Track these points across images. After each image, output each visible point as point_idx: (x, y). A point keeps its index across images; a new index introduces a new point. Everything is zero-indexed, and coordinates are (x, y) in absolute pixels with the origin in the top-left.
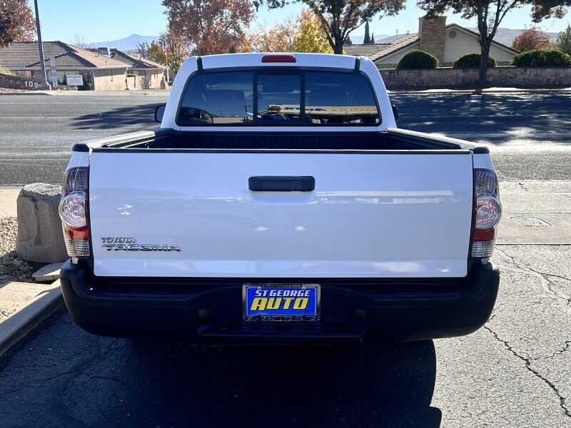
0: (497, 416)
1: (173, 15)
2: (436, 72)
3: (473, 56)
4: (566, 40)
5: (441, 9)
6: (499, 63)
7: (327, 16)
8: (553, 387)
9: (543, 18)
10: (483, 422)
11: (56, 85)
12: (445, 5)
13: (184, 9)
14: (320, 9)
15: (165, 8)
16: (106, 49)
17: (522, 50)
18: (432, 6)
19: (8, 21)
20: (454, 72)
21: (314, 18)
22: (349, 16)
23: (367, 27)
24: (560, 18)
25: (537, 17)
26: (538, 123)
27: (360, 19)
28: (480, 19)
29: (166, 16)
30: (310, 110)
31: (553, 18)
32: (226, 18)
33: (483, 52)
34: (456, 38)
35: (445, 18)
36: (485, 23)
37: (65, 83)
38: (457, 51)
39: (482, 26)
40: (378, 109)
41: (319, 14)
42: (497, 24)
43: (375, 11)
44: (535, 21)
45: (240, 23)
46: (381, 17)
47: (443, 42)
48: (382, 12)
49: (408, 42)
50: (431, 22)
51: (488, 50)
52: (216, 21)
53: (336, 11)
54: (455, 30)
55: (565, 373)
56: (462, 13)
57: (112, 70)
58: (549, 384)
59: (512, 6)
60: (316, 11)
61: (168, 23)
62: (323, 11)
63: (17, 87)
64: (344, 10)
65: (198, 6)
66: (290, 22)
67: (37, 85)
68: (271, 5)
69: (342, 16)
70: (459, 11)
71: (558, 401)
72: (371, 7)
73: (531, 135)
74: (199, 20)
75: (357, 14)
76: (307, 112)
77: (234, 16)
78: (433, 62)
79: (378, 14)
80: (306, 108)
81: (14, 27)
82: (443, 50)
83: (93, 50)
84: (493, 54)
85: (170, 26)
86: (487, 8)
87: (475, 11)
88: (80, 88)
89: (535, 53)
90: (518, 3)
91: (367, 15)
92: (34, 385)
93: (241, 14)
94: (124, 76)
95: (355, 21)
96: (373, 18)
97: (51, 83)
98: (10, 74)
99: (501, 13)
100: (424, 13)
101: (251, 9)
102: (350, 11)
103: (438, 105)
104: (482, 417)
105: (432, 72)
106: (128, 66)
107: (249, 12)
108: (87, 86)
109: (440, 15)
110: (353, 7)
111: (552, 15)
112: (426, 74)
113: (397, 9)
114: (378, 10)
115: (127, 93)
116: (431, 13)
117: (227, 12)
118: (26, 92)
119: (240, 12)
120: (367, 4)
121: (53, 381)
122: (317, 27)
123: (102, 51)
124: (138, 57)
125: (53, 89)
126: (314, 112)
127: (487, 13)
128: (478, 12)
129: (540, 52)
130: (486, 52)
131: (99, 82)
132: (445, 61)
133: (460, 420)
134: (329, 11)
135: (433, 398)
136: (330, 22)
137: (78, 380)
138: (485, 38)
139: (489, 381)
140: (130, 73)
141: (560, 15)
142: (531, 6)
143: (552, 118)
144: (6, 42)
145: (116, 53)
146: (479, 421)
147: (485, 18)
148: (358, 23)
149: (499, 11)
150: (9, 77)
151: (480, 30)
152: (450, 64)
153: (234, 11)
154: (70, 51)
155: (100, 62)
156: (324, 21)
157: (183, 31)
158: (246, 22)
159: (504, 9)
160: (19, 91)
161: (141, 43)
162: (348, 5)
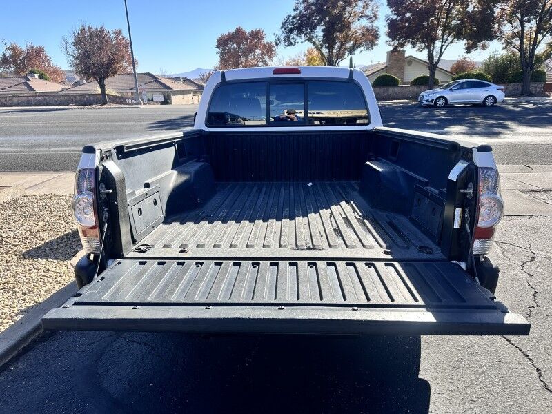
0: (483, 390)
1: (223, 54)
2: (399, 88)
3: (424, 77)
4: (488, 65)
5: (402, 45)
6: (442, 82)
7: (325, 51)
8: (527, 356)
9: (473, 51)
10: (470, 398)
11: (146, 101)
12: (405, 42)
13: (230, 50)
14: (319, 46)
15: (218, 50)
16: (179, 78)
17: (457, 73)
18: (396, 43)
19: (114, 59)
20: (411, 89)
21: (315, 53)
22: (339, 51)
23: (351, 59)
24: (484, 50)
25: (468, 50)
26: (468, 123)
27: (347, 53)
28: (429, 52)
29: (218, 55)
30: (312, 113)
31: (479, 50)
32: (257, 55)
33: (431, 75)
34: (412, 65)
35: (404, 52)
36: (432, 54)
37: (152, 100)
38: (412, 74)
39: (431, 56)
40: (368, 112)
41: (319, 49)
42: (441, 55)
43: (357, 47)
44: (467, 52)
45: (267, 58)
46: (361, 51)
47: (403, 68)
48: (362, 48)
49: (379, 69)
50: (395, 55)
51: (434, 73)
52: (251, 57)
53: (330, 48)
54: (412, 60)
55: (534, 341)
56: (417, 48)
57: (183, 91)
58: (523, 353)
59: (451, 42)
60: (317, 48)
61: (219, 59)
62: (321, 48)
63: (121, 103)
64: (336, 46)
65: (239, 47)
66: (299, 57)
67: (134, 102)
68: (286, 44)
69: (335, 51)
70: (415, 47)
71: (535, 372)
72: (354, 45)
73: (464, 131)
74: (239, 57)
75: (344, 50)
76: (309, 115)
77: (262, 54)
78: (397, 81)
79: (359, 49)
80: (309, 112)
81: (117, 63)
82: (403, 73)
83: (170, 79)
84: (438, 76)
85: (221, 62)
86: (434, 44)
87: (426, 46)
88: (162, 103)
89: (467, 74)
90: (456, 39)
91: (352, 50)
92: (78, 350)
93: (267, 52)
94: (191, 95)
95: (344, 54)
96: (356, 52)
97: (143, 100)
98: (117, 95)
99: (444, 47)
100: (391, 49)
101: (274, 49)
102: (340, 48)
103: (398, 111)
104: (469, 391)
105: (396, 89)
106: (193, 88)
107: (272, 51)
108: (166, 101)
109: (401, 49)
110: (342, 44)
111: (479, 48)
112: (392, 90)
113: (372, 46)
114: (359, 46)
115: (192, 106)
116: (396, 48)
117: (258, 51)
118: (127, 106)
119: (267, 51)
120: (352, 42)
121: (95, 345)
122: (318, 59)
123: (177, 79)
124: (201, 83)
125: (144, 104)
126: (316, 115)
127: (433, 46)
128: (428, 47)
129: (470, 74)
130: (433, 74)
131: (174, 99)
132: (405, 81)
133: (449, 395)
134: (326, 47)
135: (421, 368)
136: (326, 55)
137: (116, 344)
138: (432, 65)
139: (469, 350)
140: (195, 93)
141: (484, 48)
142: (465, 41)
143: (478, 119)
144: (113, 73)
145: (186, 80)
146: (466, 396)
147: (433, 50)
148: (346, 56)
149: (442, 46)
150: (115, 97)
151: (429, 59)
152: (408, 83)
153: (262, 50)
154: (155, 79)
155: (175, 86)
156: (322, 55)
157: (229, 65)
158: (271, 57)
159: (446, 44)
160: (122, 106)
161: (202, 73)
162: (339, 44)
